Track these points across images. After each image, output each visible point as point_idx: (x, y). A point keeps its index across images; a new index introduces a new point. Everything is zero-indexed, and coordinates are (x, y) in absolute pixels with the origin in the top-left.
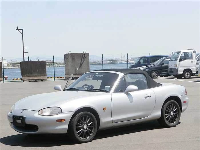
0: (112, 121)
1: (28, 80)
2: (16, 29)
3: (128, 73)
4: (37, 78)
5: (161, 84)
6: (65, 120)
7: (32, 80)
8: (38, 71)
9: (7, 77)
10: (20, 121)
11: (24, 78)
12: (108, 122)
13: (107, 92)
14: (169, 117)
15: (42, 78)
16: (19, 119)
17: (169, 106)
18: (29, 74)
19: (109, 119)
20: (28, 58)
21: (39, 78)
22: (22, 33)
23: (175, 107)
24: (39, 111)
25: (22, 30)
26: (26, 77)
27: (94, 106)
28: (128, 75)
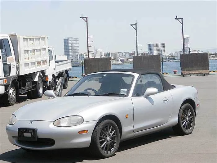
0: (134, 131)
1: (189, 74)
2: (176, 19)
3: (142, 73)
4: (198, 72)
5: (174, 86)
6: (87, 131)
7: (193, 74)
8: (199, 64)
9: (177, 70)
10: (30, 134)
11: (184, 73)
12: (130, 132)
13: (125, 96)
14: (186, 123)
15: (203, 72)
16: (28, 132)
17: (184, 111)
18: (190, 68)
19: (131, 128)
20: (190, 50)
21: (201, 72)
22: (182, 23)
23: (190, 111)
24: (54, 121)
25: (182, 19)
26: (186, 71)
27: (116, 113)
28: (143, 75)
